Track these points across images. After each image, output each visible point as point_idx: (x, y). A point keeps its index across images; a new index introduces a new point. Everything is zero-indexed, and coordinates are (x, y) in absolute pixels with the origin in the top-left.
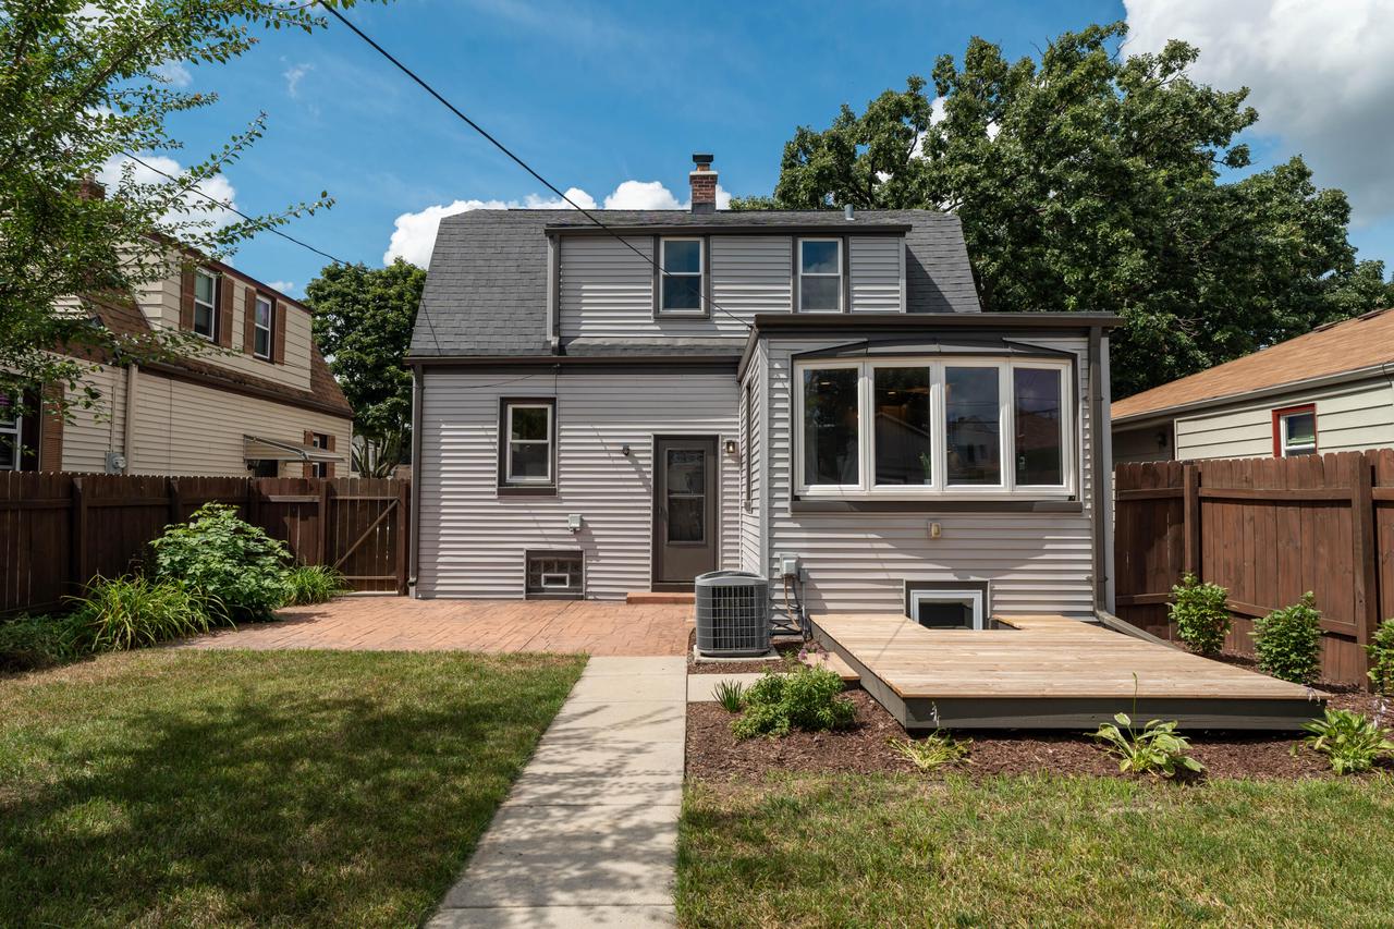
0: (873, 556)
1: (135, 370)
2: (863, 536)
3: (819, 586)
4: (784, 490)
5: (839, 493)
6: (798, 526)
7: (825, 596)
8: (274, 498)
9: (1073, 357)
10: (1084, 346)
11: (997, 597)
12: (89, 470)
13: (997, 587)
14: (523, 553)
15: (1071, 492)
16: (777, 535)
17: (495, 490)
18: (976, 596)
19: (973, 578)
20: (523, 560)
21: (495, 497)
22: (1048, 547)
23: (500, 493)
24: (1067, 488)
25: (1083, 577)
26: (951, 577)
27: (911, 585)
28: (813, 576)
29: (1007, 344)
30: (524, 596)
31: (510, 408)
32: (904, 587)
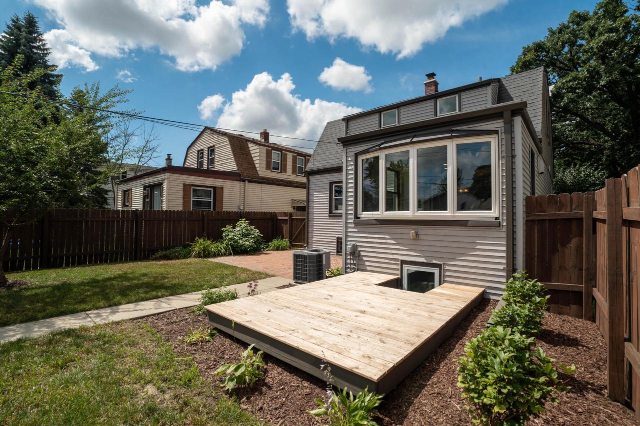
0: (387, 246)
1: (247, 182)
2: (383, 236)
3: (364, 258)
4: (351, 214)
5: (371, 216)
6: (357, 230)
7: (367, 263)
8: (279, 218)
9: (495, 132)
10: (502, 124)
11: (447, 273)
12: (234, 210)
13: (448, 268)
14: (336, 238)
15: (497, 215)
16: (349, 234)
17: (327, 215)
18: (436, 271)
19: (434, 262)
20: (336, 241)
21: (328, 218)
22: (478, 247)
23: (329, 216)
24: (494, 212)
25: (501, 267)
26: (423, 260)
27: (403, 262)
28: (362, 253)
29: (453, 131)
30: (335, 254)
31: (334, 185)
32: (399, 263)
